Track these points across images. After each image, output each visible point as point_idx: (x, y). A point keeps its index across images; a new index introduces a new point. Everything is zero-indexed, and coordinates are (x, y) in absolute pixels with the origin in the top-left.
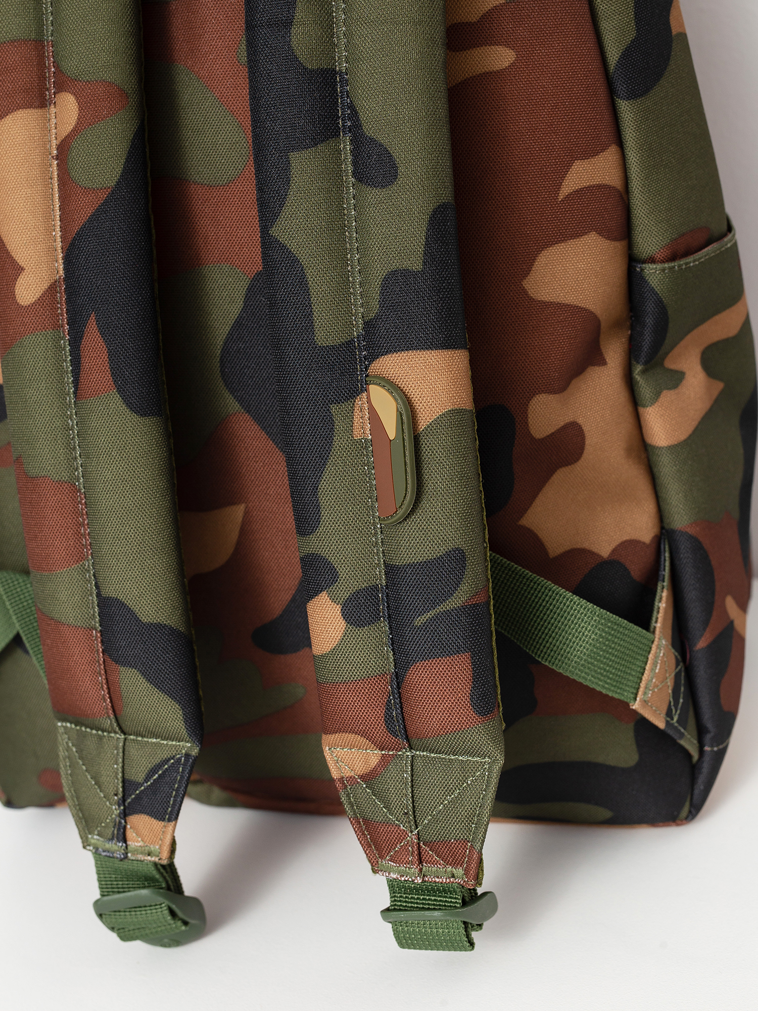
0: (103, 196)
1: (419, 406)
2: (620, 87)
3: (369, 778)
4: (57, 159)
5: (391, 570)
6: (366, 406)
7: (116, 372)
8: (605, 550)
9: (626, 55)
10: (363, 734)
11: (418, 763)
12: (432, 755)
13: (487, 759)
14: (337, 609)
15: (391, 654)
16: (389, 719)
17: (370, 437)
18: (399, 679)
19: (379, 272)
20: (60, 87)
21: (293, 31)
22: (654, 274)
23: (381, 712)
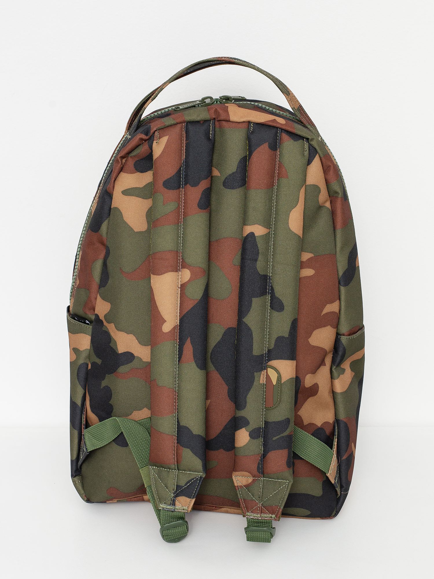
0: (196, 302)
1: (283, 376)
2: (342, 283)
3: (247, 486)
4: (180, 288)
5: (266, 423)
6: (265, 374)
7: (195, 356)
8: (319, 424)
9: (344, 273)
10: (249, 472)
11: (265, 482)
12: (270, 479)
13: (288, 481)
14: (248, 433)
15: (263, 448)
16: (258, 467)
17: (265, 383)
18: (264, 456)
19: (275, 336)
20: (183, 267)
21: (257, 263)
22: (344, 340)
23: (256, 465)
